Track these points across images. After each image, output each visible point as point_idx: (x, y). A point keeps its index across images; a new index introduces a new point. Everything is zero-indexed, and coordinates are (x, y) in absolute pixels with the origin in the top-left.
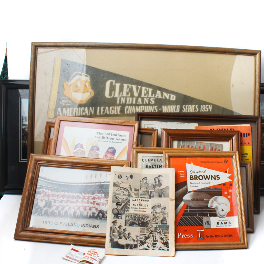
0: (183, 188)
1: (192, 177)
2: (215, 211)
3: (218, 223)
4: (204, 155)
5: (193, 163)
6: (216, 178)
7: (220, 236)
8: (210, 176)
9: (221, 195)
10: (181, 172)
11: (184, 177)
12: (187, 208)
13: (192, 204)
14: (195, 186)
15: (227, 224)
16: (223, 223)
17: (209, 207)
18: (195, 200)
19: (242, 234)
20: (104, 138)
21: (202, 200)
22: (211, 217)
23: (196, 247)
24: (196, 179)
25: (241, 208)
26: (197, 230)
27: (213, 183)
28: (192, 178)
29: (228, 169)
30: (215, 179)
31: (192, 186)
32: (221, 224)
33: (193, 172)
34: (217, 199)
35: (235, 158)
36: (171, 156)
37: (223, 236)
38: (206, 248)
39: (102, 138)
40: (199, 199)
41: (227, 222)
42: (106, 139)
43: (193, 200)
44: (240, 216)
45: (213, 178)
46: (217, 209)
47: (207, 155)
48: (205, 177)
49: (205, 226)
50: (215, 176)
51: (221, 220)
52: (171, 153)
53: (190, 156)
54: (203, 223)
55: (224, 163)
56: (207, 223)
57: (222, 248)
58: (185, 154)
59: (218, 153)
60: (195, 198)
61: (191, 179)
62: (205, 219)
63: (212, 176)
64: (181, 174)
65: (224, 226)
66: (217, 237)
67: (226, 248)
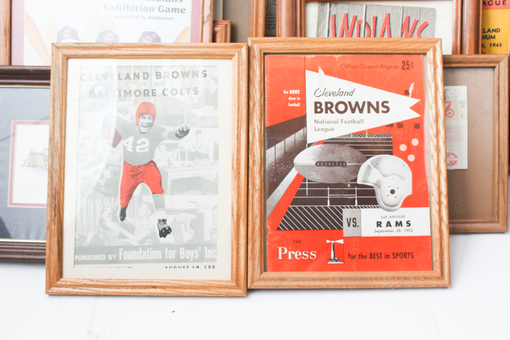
0: (296, 134)
1: (318, 105)
2: (373, 192)
3: (381, 223)
4: (352, 50)
5: (322, 69)
6: (381, 108)
7: (383, 256)
8: (364, 103)
9: (391, 153)
10: (291, 92)
11: (298, 105)
12: (304, 186)
13: (317, 176)
14: (326, 130)
15: (402, 226)
16: (393, 224)
17: (359, 182)
18: (324, 165)
19: (438, 254)
20: (129, 9)
21: (343, 166)
22: (361, 209)
23: (323, 284)
24: (329, 111)
25: (439, 188)
26: (328, 241)
27: (371, 121)
28: (320, 107)
29: (413, 85)
30: (377, 110)
31: (318, 130)
32: (387, 226)
33: (322, 93)
34: (380, 163)
35: (432, 57)
36: (267, 51)
37: (391, 256)
38: (348, 286)
39: (124, 7)
40: (335, 163)
41: (401, 222)
42: (133, 10)
43: (320, 165)
44: (435, 207)
45: (371, 109)
46: (379, 187)
47: (361, 49)
48: (353, 106)
49: (348, 231)
50: (377, 103)
51: (388, 217)
52: (267, 44)
53: (318, 52)
54: (342, 224)
55: (403, 69)
56: (352, 223)
57: (386, 286)
58: (303, 47)
59: (389, 44)
60: (325, 159)
61: (316, 112)
62: (347, 213)
63: (370, 104)
64: (290, 98)
65: (395, 232)
66: (376, 257)
67: (396, 286)
